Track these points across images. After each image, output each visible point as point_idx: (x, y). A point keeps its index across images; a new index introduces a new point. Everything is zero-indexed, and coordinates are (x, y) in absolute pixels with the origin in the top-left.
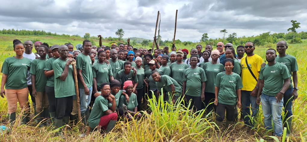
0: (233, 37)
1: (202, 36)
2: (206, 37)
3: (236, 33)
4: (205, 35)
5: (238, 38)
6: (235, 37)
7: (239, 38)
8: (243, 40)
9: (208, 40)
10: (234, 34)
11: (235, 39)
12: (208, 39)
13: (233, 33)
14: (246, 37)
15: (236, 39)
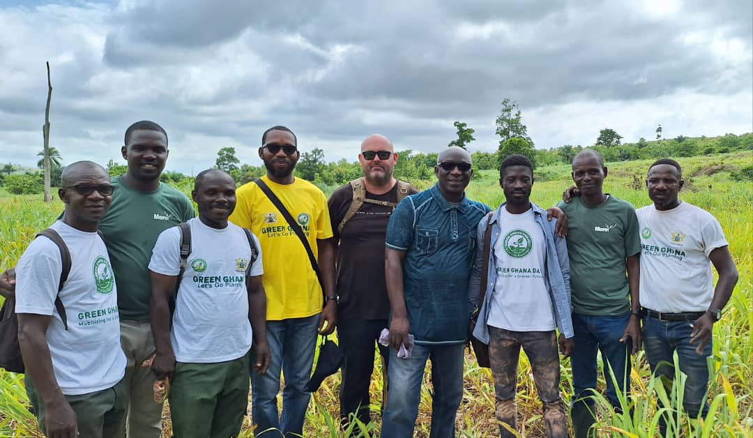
0: (315, 161)
1: (218, 157)
2: (232, 159)
3: (321, 150)
4: (225, 152)
5: (327, 164)
6: (320, 160)
7: (330, 164)
8: (343, 170)
9: (236, 168)
10: (317, 151)
11: (320, 167)
12: (239, 165)
13: (314, 149)
14: (348, 162)
15: (324, 167)
